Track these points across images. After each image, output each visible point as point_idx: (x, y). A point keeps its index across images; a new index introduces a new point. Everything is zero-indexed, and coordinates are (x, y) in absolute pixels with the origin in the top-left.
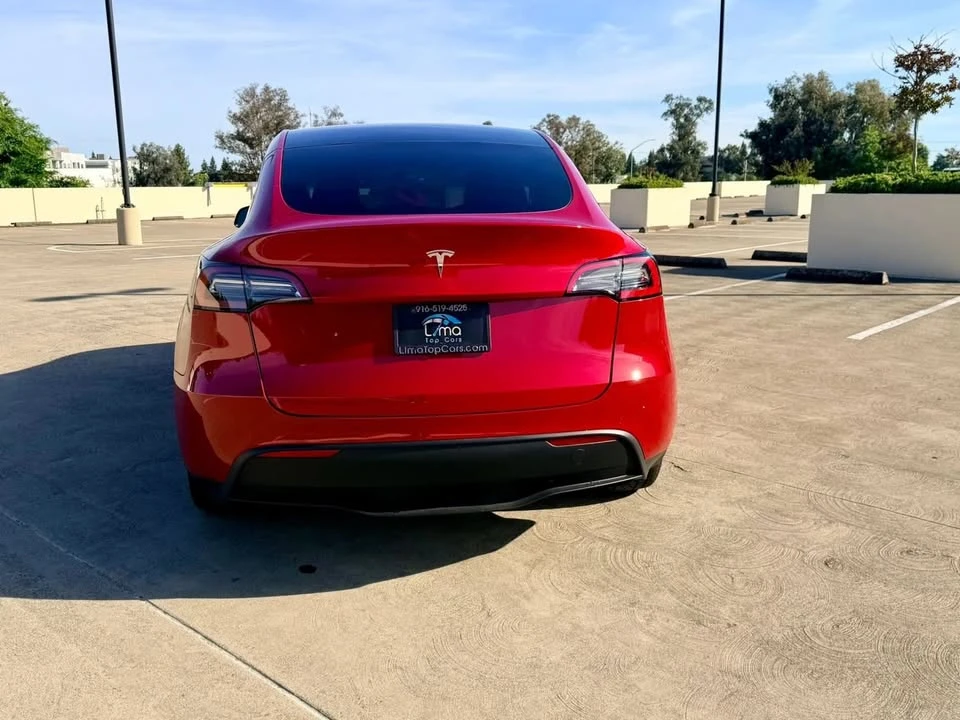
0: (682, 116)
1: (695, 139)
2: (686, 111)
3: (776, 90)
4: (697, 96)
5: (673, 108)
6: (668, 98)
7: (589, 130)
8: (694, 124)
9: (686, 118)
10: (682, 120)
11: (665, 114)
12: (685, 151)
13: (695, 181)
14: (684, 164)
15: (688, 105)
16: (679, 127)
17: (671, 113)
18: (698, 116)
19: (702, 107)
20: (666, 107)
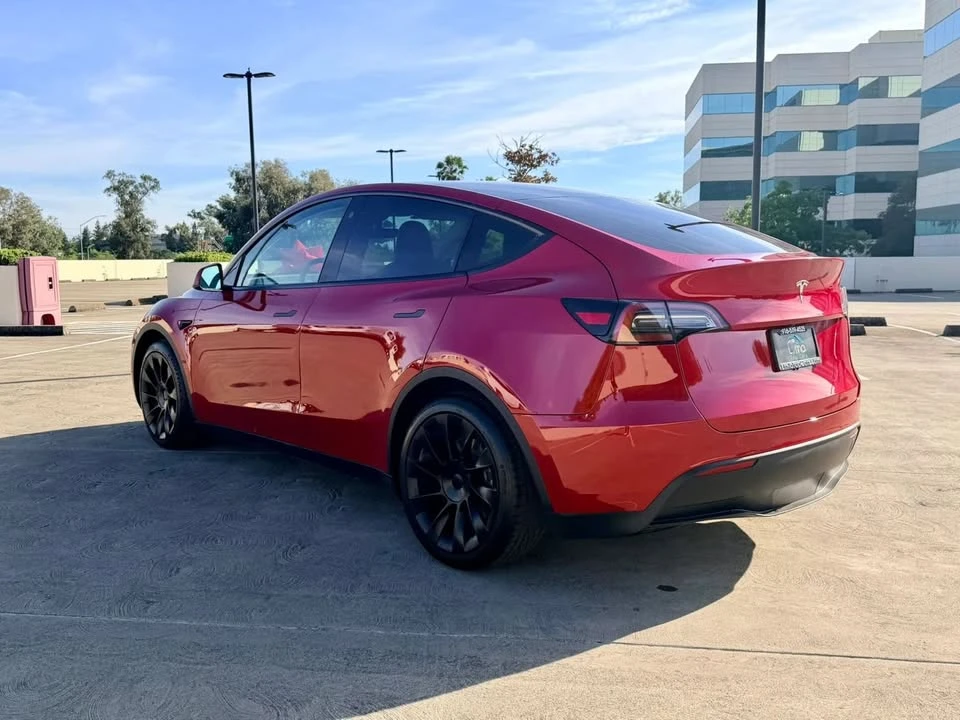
0: (128, 193)
1: (143, 217)
2: (131, 188)
3: (237, 174)
4: (141, 174)
5: (116, 184)
6: (110, 175)
7: (23, 203)
8: (140, 201)
9: (131, 194)
10: (127, 197)
11: (108, 189)
12: (134, 228)
13: (148, 258)
14: (134, 241)
15: (132, 183)
16: (124, 204)
17: (115, 189)
18: (144, 194)
19: (147, 185)
20: (108, 184)
